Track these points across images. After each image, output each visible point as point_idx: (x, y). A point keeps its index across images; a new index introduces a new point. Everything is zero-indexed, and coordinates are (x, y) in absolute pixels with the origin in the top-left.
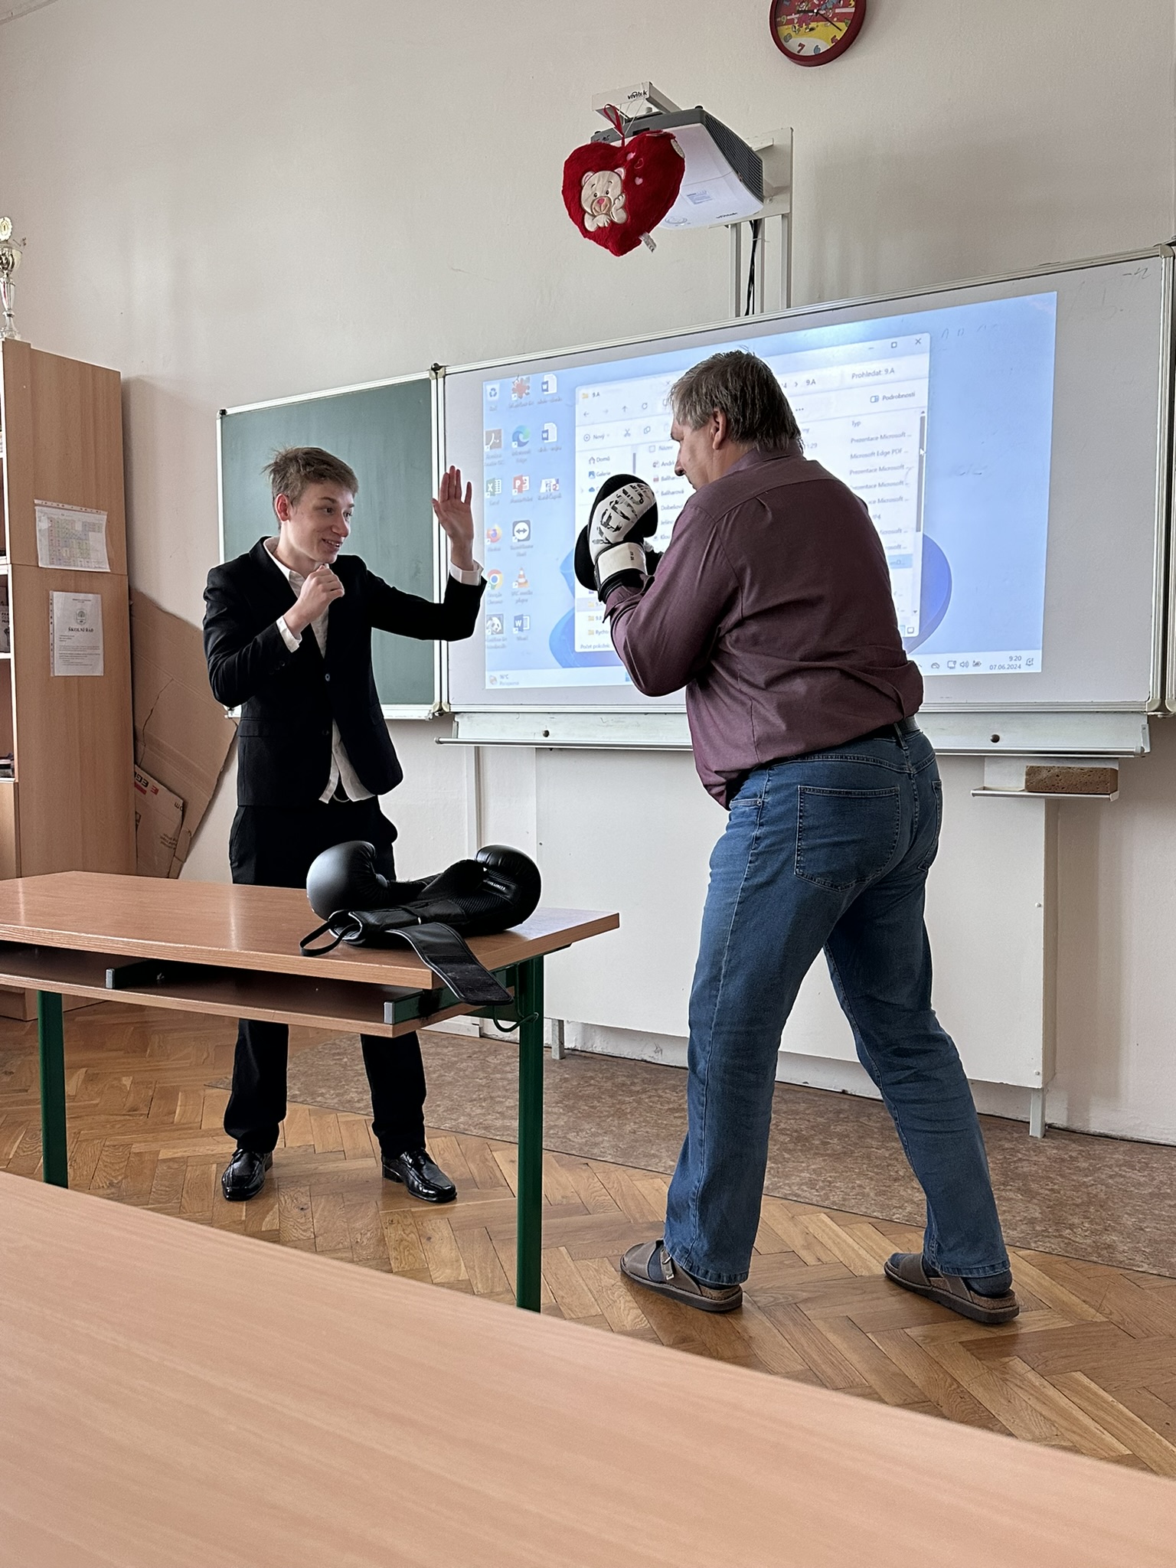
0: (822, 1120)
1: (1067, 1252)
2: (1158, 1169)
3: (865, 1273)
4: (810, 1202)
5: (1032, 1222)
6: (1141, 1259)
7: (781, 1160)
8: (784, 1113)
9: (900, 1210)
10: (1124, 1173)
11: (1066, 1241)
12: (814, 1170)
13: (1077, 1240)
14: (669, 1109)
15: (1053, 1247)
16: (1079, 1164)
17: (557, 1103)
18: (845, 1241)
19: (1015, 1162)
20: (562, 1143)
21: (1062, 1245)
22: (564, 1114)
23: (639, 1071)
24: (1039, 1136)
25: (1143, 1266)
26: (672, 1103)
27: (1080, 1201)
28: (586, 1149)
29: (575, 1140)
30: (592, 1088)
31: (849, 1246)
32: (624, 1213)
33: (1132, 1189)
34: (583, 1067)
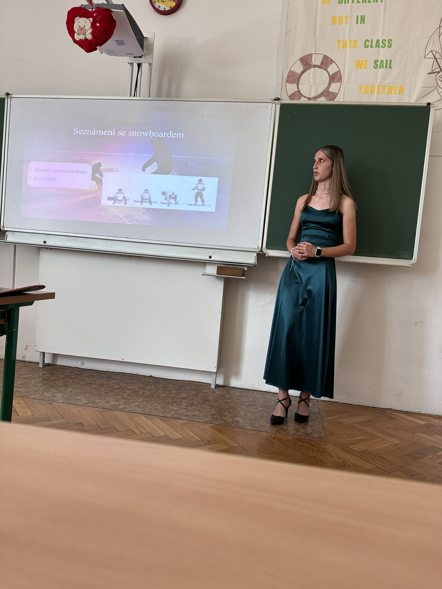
0: (142, 385)
1: (224, 424)
2: (250, 397)
3: (157, 435)
4: (138, 412)
5: (213, 415)
6: (247, 425)
7: (127, 399)
8: (129, 383)
9: (170, 413)
10: (240, 399)
11: (224, 420)
12: (139, 402)
13: (227, 420)
14: (86, 384)
15: (220, 422)
16: (226, 396)
17: (40, 382)
18: (150, 425)
19: (207, 396)
20: (41, 396)
21: (223, 422)
22: (43, 386)
23: (75, 371)
24: (214, 387)
25: (248, 427)
26: (87, 381)
27: (227, 408)
28: (51, 398)
29: (47, 395)
30: (55, 377)
31: (151, 426)
32: (65, 420)
33: (243, 403)
34: (52, 370)
